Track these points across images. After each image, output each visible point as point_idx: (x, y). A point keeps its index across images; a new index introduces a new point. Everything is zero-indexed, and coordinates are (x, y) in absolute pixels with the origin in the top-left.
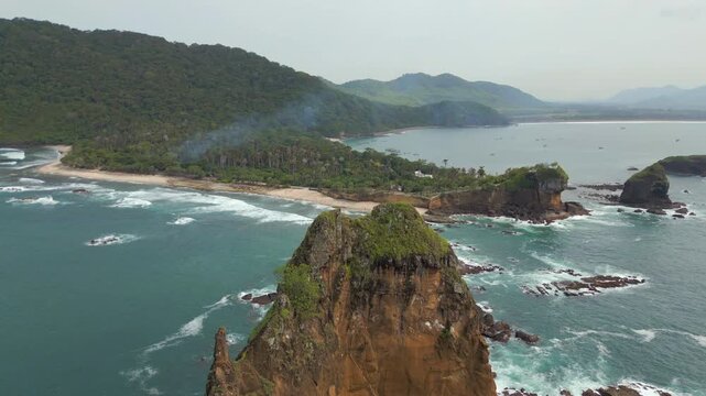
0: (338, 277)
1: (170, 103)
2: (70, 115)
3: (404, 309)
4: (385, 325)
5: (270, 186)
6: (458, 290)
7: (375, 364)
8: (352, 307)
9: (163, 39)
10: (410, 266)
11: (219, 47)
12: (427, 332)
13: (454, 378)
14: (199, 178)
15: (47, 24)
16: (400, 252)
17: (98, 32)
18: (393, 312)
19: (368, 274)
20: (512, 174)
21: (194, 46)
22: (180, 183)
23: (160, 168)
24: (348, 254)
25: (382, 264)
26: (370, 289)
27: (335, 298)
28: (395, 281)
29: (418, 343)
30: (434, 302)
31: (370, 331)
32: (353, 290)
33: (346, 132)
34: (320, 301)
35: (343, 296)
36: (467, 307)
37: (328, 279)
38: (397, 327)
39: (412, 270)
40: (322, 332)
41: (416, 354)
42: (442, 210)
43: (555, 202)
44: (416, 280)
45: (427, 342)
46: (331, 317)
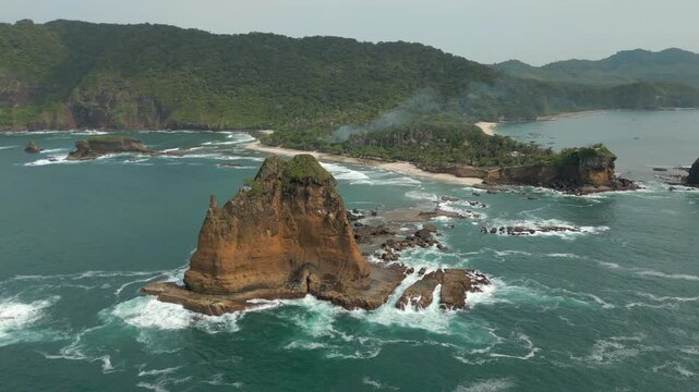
0: (275, 185)
1: (350, 95)
2: (279, 107)
3: (306, 203)
4: (296, 210)
5: (384, 160)
6: (333, 196)
7: (296, 227)
8: (282, 200)
9: (354, 40)
10: (306, 182)
11: (400, 43)
12: (319, 215)
13: (333, 239)
15: (271, 35)
16: (301, 176)
17: (307, 39)
18: (301, 204)
19: (288, 185)
21: (380, 44)
22: (329, 158)
24: (280, 175)
25: (294, 181)
26: (289, 192)
27: (273, 194)
28: (300, 189)
29: (315, 220)
30: (321, 201)
31: (292, 212)
32: (283, 192)
33: (506, 115)
34: (265, 194)
35: (278, 193)
36: (337, 205)
37: (269, 185)
38: (304, 210)
39: (307, 185)
40: (263, 205)
41: (314, 225)
42: (500, 181)
43: (596, 178)
44: (310, 189)
45: (320, 220)
46: (270, 202)
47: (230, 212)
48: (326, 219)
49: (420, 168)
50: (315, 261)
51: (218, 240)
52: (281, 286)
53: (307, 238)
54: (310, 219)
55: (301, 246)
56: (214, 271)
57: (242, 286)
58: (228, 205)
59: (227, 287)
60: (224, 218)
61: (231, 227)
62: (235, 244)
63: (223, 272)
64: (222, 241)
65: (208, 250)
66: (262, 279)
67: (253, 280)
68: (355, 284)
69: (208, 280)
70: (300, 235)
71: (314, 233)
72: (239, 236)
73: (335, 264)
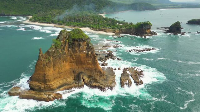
0: (65, 42)
2: (32, 7)
3: (79, 48)
4: (75, 51)
6: (90, 45)
7: (75, 58)
8: (69, 48)
10: (79, 40)
12: (84, 53)
13: (90, 62)
16: (77, 38)
18: (77, 49)
19: (71, 42)
20: (138, 24)
22: (57, 26)
23: (52, 22)
24: (67, 37)
25: (74, 40)
26: (72, 44)
27: (65, 46)
28: (77, 43)
29: (82, 55)
30: (85, 47)
31: (73, 52)
32: (69, 45)
33: (106, 12)
34: (62, 46)
35: (67, 45)
36: (92, 49)
37: (63, 42)
38: (78, 52)
39: (80, 41)
40: (62, 51)
41: (82, 57)
44: (81, 43)
45: (84, 55)
46: (64, 49)
47: (49, 55)
48: (88, 54)
49: (92, 29)
50: (83, 71)
51: (45, 68)
52: (73, 83)
53: (79, 62)
54: (81, 54)
55: (77, 65)
56: (45, 81)
57: (58, 86)
58: (48, 52)
59: (52, 87)
60: (46, 58)
61: (50, 61)
62: (52, 68)
63: (49, 81)
64: (47, 69)
65: (41, 73)
66: (65, 81)
67: (61, 82)
68: (101, 78)
69: (42, 85)
70: (76, 61)
71: (82, 60)
72: (54, 65)
73: (91, 71)
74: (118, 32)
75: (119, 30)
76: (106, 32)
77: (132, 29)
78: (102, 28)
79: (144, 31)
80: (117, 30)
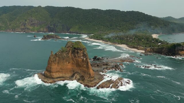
0: (70, 49)
1: (116, 25)
3: (78, 55)
5: (119, 44)
6: (85, 53)
7: (75, 62)
8: (72, 53)
9: (120, 11)
10: (78, 49)
11: (133, 11)
12: (81, 58)
13: (85, 66)
14: (107, 41)
15: (97, 9)
16: (76, 47)
17: (107, 10)
18: (76, 55)
19: (73, 49)
21: (127, 11)
22: (103, 42)
23: (102, 39)
24: (71, 46)
25: (75, 48)
26: (74, 51)
27: (69, 52)
28: (76, 51)
30: (82, 54)
31: (74, 57)
34: (67, 51)
35: (71, 52)
36: (86, 56)
37: (68, 49)
38: (77, 57)
39: (78, 50)
40: (66, 55)
41: (80, 61)
42: (150, 52)
43: (181, 53)
44: (79, 51)
46: (68, 54)
47: (56, 56)
48: (83, 59)
49: (128, 46)
50: (79, 71)
51: (52, 63)
52: (68, 78)
53: (78, 65)
54: (79, 59)
55: (77, 67)
56: (50, 72)
57: (57, 77)
58: (56, 54)
59: (53, 76)
60: (54, 58)
61: (56, 60)
62: (57, 65)
63: (52, 72)
64: (53, 64)
65: (50, 66)
66: (64, 75)
67: (61, 75)
68: (89, 79)
69: (48, 74)
70: (76, 64)
71: (80, 63)
72: (58, 63)
73: (85, 73)
74: (150, 50)
75: (151, 49)
76: (138, 49)
77: (164, 49)
78: (136, 46)
79: (177, 52)
80: (149, 49)
